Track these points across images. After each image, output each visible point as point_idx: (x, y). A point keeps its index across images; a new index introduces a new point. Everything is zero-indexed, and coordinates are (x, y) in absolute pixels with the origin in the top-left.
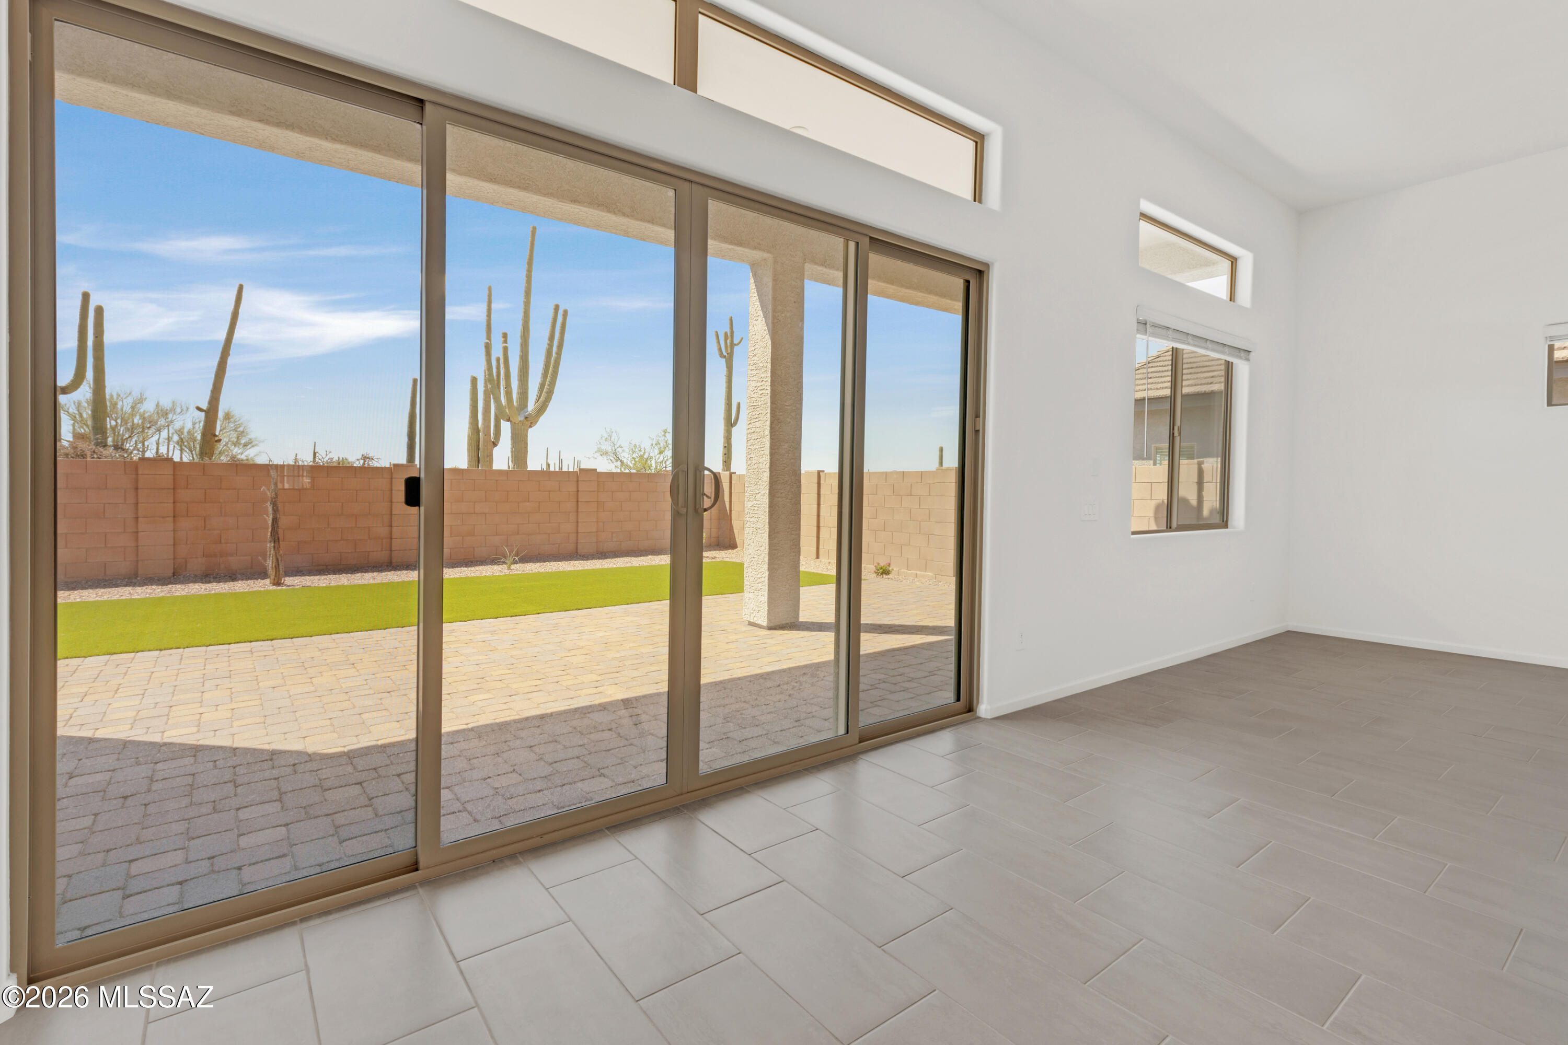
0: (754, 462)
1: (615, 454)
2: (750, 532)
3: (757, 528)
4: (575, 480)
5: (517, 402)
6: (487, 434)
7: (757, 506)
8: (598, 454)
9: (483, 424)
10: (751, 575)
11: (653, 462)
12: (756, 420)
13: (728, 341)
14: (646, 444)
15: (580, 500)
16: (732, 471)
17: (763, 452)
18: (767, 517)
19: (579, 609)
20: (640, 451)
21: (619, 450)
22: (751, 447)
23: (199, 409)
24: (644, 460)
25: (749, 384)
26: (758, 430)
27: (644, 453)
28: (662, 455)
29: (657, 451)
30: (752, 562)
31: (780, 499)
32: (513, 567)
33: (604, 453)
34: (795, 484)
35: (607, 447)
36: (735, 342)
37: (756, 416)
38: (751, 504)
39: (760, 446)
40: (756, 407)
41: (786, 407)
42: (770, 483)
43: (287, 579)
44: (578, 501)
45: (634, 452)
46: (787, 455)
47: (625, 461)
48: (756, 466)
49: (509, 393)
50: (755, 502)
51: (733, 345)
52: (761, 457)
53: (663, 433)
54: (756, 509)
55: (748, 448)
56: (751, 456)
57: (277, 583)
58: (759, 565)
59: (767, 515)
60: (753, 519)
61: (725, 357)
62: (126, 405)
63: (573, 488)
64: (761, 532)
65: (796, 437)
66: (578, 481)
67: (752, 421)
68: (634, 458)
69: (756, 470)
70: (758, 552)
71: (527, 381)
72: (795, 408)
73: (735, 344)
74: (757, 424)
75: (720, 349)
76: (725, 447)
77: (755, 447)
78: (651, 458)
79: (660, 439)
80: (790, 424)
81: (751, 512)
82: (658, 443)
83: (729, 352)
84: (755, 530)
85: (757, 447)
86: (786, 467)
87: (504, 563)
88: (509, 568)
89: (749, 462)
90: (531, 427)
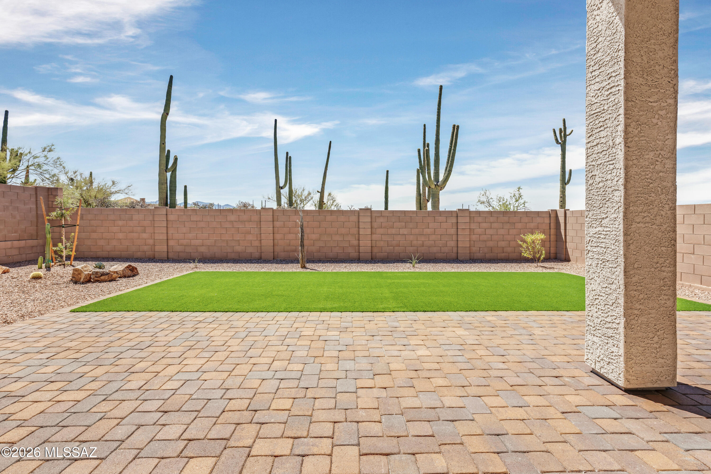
0: (598, 179)
1: (488, 202)
2: (594, 265)
3: (604, 261)
4: (456, 215)
5: (434, 177)
6: (424, 196)
7: (604, 233)
8: (479, 203)
9: (422, 191)
10: (595, 315)
11: (512, 207)
12: (601, 129)
13: (562, 134)
14: (507, 197)
15: (459, 228)
16: (566, 208)
17: (612, 167)
18: (622, 248)
19: (426, 311)
20: (503, 200)
21: (491, 200)
22: (593, 163)
23: (318, 192)
24: (505, 205)
25: (589, 89)
26: (603, 140)
27: (506, 202)
28: (517, 202)
29: (514, 200)
30: (597, 301)
31: (641, 225)
32: (417, 265)
33: (483, 203)
34: (667, 206)
35: (484, 199)
36: (567, 133)
37: (601, 124)
38: (595, 230)
39: (608, 159)
40: (599, 114)
41: (650, 104)
42: (625, 204)
43: (307, 264)
44: (457, 228)
45: (500, 201)
46: (652, 167)
47: (494, 206)
48: (601, 185)
49: (429, 174)
50: (600, 229)
51: (565, 136)
52: (610, 172)
53: (518, 189)
54: (602, 236)
55: (589, 164)
56: (593, 174)
57: (304, 267)
58: (609, 306)
59: (622, 244)
60: (598, 249)
61: (560, 143)
62: (299, 192)
63: (454, 220)
64: (610, 265)
65: (666, 142)
66: (457, 216)
67: (594, 132)
68: (500, 205)
69: (602, 190)
70: (607, 289)
71: (439, 166)
72: (666, 104)
73: (567, 135)
74: (602, 134)
75: (557, 140)
76: (561, 197)
77: (598, 162)
78: (510, 204)
79: (516, 193)
80: (657, 126)
81: (595, 240)
82: (514, 196)
83: (563, 140)
84: (600, 262)
85: (603, 161)
86: (652, 183)
87: (411, 263)
88: (414, 266)
89: (591, 182)
90: (441, 190)
